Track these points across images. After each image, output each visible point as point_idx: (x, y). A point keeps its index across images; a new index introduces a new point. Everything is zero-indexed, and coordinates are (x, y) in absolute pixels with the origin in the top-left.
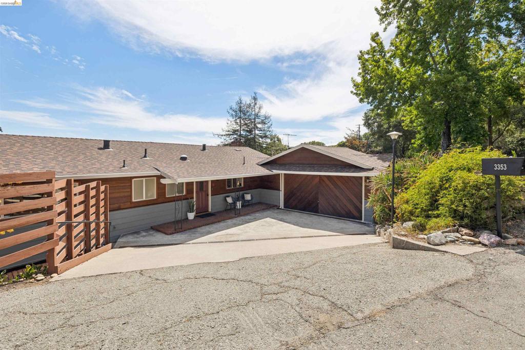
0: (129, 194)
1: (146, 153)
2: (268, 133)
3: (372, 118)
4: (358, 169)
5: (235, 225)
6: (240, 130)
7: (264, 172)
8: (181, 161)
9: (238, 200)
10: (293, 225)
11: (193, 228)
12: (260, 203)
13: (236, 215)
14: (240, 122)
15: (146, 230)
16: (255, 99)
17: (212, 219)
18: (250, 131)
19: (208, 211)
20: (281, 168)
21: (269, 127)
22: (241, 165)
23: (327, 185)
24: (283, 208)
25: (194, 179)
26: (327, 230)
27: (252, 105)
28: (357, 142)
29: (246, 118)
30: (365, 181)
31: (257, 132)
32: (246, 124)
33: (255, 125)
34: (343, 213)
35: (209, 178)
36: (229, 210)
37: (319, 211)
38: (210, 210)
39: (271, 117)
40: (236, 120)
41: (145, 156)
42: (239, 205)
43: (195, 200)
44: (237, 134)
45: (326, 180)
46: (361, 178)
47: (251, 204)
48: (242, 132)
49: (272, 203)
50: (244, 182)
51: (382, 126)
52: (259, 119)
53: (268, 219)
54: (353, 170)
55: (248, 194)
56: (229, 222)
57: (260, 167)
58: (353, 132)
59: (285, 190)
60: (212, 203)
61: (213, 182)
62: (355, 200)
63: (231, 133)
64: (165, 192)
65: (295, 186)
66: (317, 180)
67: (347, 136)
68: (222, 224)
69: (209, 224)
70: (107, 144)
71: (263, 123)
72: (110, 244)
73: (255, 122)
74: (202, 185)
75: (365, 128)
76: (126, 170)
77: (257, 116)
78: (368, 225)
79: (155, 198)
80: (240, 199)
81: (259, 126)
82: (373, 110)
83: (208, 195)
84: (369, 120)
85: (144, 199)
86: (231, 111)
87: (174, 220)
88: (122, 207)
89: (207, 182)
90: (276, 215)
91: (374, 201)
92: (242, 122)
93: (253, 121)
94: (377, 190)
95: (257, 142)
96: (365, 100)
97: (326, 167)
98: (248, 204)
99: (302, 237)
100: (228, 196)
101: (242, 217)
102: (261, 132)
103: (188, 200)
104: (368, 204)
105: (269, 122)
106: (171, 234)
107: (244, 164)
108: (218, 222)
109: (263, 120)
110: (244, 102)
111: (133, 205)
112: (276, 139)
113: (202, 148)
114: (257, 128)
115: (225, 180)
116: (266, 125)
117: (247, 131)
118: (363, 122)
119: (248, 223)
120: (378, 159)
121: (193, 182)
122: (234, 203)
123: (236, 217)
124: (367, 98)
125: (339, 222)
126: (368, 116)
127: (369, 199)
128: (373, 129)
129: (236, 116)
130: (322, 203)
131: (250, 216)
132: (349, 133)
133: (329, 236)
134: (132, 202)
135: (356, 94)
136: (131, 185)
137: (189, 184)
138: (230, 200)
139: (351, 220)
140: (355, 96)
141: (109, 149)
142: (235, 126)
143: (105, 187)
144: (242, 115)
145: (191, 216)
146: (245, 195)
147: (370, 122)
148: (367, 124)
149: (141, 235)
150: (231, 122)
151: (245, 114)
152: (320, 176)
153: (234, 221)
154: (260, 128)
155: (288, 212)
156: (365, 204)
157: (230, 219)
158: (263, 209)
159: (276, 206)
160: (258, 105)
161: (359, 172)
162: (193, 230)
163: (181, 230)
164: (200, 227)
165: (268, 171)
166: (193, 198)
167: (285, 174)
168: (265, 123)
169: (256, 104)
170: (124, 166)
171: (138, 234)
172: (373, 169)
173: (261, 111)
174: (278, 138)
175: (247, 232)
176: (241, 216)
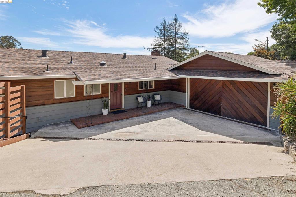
0: (52, 92)
1: (71, 60)
2: (186, 46)
3: (281, 30)
4: (264, 75)
5: (139, 123)
6: (164, 44)
7: (172, 76)
8: (100, 66)
9: (149, 99)
10: (192, 127)
11: (102, 123)
12: (169, 103)
13: (143, 113)
14: (164, 38)
15: (65, 123)
16: (176, 20)
17: (122, 115)
18: (172, 45)
19: (122, 108)
20: (187, 73)
21: (186, 41)
22: (153, 70)
23: (230, 90)
24: (188, 108)
25: (109, 82)
26: (226, 136)
27: (173, 24)
28: (265, 52)
29: (168, 35)
30: (271, 87)
31: (177, 45)
32: (169, 40)
33: (176, 40)
34: (247, 117)
35: (123, 81)
36: (140, 107)
37: (222, 113)
38: (123, 107)
39: (189, 34)
40: (161, 36)
41: (71, 63)
42: (149, 104)
43: (109, 98)
44: (161, 47)
45: (229, 84)
46: (266, 84)
47: (160, 104)
48: (166, 46)
49: (179, 103)
50: (155, 85)
51: (290, 37)
52: (179, 35)
53: (171, 119)
54: (257, 75)
55: (158, 95)
56: (136, 119)
57: (169, 72)
58: (261, 43)
59: (190, 93)
60: (125, 101)
61: (126, 84)
62: (259, 106)
63: (157, 47)
64: (83, 92)
65: (200, 89)
66: (220, 84)
67: (255, 47)
68: (128, 121)
69: (117, 120)
70: (44, 53)
71: (182, 38)
72: (25, 135)
73: (175, 37)
74: (116, 87)
75: (273, 39)
76: (49, 73)
77: (177, 32)
78: (273, 133)
79: (75, 96)
80: (151, 98)
81: (179, 40)
82: (281, 19)
83: (122, 95)
84: (277, 31)
85: (65, 97)
86: (157, 30)
87: (84, 116)
88: (45, 103)
89: (121, 84)
90: (180, 115)
91: (282, 111)
92: (166, 38)
93: (174, 36)
94: (285, 98)
95: (177, 53)
96: (274, 10)
97: (229, 72)
98: (157, 103)
99: (198, 142)
100: (139, 96)
101: (149, 116)
102: (180, 45)
103: (102, 99)
104: (274, 113)
105: (187, 37)
106: (81, 128)
107: (155, 69)
108: (126, 118)
109: (181, 36)
110: (167, 22)
111: (55, 102)
112: (195, 51)
113: (123, 56)
114: (177, 42)
115: (138, 82)
116: (185, 40)
117: (169, 44)
118: (271, 34)
119: (152, 121)
120: (287, 65)
121: (108, 84)
122: (145, 102)
123: (143, 115)
124: (275, 7)
125: (241, 127)
126: (276, 29)
127: (275, 107)
128: (281, 39)
129: (161, 34)
130: (224, 105)
131: (157, 114)
132: (257, 43)
133: (228, 142)
134: (54, 100)
135: (263, 5)
136: (53, 86)
137: (105, 86)
138: (140, 100)
139: (254, 124)
140: (262, 7)
141: (45, 56)
142: (160, 41)
143: (22, 86)
144: (166, 33)
145: (105, 112)
146: (155, 96)
147: (278, 33)
148: (275, 35)
149: (59, 126)
150: (157, 38)
151: (168, 32)
152: (223, 80)
153: (140, 119)
154: (179, 42)
155: (192, 112)
156: (271, 113)
157: (137, 116)
158: (170, 109)
159: (183, 106)
160: (178, 25)
161: (264, 78)
162: (101, 125)
163: (91, 125)
164: (108, 122)
165: (175, 75)
166: (108, 97)
167: (191, 79)
168: (183, 38)
169: (176, 23)
170: (47, 70)
171: (57, 126)
172: (280, 75)
173: (180, 29)
174: (196, 50)
175: (146, 131)
176: (148, 114)
